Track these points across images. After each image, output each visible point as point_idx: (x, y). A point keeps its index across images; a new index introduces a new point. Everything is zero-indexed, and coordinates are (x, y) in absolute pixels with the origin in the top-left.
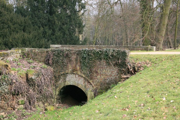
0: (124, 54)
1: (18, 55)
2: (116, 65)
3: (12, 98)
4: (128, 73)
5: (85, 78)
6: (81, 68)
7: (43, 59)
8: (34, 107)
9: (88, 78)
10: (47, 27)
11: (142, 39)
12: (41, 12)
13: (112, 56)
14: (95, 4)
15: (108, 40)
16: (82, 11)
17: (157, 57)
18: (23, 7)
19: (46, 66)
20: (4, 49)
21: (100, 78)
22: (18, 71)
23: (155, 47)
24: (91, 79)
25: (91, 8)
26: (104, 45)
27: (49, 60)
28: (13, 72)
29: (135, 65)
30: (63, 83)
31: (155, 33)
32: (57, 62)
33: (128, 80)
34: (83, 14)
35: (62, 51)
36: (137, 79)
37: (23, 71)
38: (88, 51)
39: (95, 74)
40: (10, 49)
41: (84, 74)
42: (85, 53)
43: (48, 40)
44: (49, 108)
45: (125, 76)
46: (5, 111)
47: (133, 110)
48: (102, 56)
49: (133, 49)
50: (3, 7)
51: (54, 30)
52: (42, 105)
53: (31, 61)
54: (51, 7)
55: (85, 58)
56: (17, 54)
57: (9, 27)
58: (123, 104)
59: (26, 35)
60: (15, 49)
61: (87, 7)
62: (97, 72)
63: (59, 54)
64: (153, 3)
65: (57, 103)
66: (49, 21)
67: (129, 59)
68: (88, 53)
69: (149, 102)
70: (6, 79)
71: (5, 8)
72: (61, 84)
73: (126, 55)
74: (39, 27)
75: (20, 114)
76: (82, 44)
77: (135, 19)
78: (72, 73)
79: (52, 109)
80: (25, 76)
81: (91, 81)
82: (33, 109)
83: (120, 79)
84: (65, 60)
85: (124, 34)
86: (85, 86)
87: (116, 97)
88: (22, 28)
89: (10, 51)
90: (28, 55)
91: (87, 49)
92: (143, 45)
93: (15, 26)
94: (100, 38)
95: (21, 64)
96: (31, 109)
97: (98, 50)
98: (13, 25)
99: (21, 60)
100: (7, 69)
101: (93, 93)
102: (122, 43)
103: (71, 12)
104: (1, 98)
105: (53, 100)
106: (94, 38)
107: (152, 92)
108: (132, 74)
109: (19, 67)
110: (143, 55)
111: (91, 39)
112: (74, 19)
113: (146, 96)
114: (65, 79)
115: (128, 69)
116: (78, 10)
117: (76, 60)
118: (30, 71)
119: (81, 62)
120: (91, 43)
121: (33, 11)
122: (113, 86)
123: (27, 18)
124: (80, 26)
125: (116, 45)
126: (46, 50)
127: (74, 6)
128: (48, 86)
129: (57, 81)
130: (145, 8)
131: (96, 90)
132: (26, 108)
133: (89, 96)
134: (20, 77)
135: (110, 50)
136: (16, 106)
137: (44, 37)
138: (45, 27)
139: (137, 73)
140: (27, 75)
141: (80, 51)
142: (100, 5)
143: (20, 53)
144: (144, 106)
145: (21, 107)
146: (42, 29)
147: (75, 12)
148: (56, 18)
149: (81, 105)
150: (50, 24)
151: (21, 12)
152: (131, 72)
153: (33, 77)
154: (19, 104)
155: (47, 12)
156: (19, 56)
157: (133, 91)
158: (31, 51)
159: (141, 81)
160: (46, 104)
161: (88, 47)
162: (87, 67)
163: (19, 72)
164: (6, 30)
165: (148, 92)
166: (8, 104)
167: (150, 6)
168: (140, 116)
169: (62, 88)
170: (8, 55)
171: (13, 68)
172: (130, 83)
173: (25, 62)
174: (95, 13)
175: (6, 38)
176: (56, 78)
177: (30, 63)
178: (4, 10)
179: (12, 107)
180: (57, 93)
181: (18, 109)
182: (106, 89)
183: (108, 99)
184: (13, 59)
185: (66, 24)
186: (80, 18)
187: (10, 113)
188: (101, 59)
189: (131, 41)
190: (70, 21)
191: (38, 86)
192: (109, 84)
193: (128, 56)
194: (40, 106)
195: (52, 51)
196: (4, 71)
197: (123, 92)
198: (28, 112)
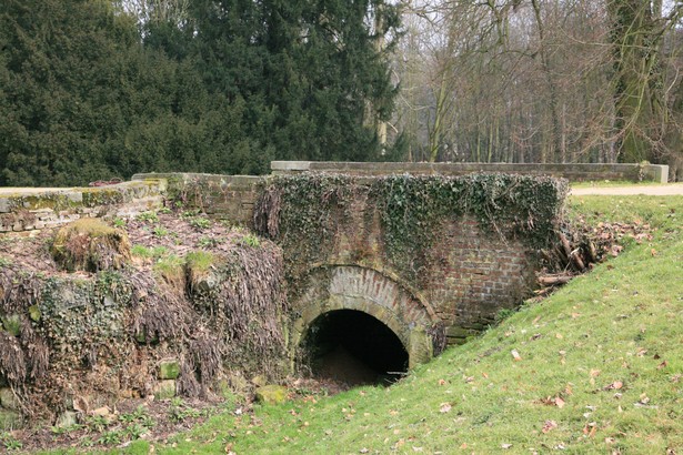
0: (548, 195)
1: (157, 200)
2: (515, 234)
3: (135, 356)
4: (563, 265)
5: (399, 285)
6: (385, 248)
7: (244, 214)
8: (215, 389)
9: (413, 285)
10: (259, 96)
11: (615, 138)
12: (239, 40)
13: (502, 200)
14: (436, 9)
15: (486, 143)
16: (388, 37)
17: (673, 205)
18: (172, 24)
19: (256, 240)
20: (107, 179)
21: (454, 285)
22: (156, 258)
23: (665, 169)
24: (423, 287)
25: (421, 25)
26: (469, 159)
27: (266, 217)
28: (137, 261)
29: (589, 236)
30: (318, 304)
31: (664, 113)
32: (296, 224)
33: (560, 294)
34: (392, 45)
35: (314, 185)
36: (596, 287)
37: (174, 257)
38: (411, 184)
39: (437, 270)
40: (127, 177)
41: (397, 268)
42: (399, 192)
43: (264, 145)
44: (266, 392)
45: (551, 279)
46: (110, 400)
47: (580, 406)
48: (465, 203)
49: (580, 176)
50: (102, 24)
51: (283, 108)
52: (241, 383)
53: (201, 220)
54: (273, 22)
55: (401, 209)
56: (152, 194)
57: (123, 97)
58: (545, 381)
59: (183, 125)
60: (143, 178)
61: (408, 20)
62: (443, 263)
63: (302, 194)
64: (658, 2)
65: (296, 376)
66: (266, 72)
67: (564, 213)
68: (412, 191)
69: (644, 376)
70: (114, 285)
71: (110, 28)
72: (313, 305)
73: (555, 200)
74: (232, 97)
75: (164, 415)
76: (388, 158)
77: (590, 62)
78: (352, 264)
79: (279, 398)
80: (179, 274)
81: (422, 296)
82: (212, 396)
83: (532, 289)
84: (327, 219)
85: (545, 120)
86: (400, 315)
87: (515, 354)
88: (169, 99)
89: (128, 183)
90: (192, 197)
91: (407, 175)
92: (620, 160)
93: (145, 93)
94: (457, 134)
95: (165, 230)
96: (202, 396)
97: (448, 179)
98: (139, 88)
99: (166, 216)
100: (117, 249)
101: (428, 340)
102: (537, 153)
103: (346, 38)
104: (98, 355)
105: (281, 363)
106: (431, 136)
107: (653, 338)
108: (576, 269)
109: (158, 243)
110: (620, 197)
111: (422, 138)
112: (359, 66)
113: (633, 353)
114: (325, 288)
115: (563, 249)
116: (372, 32)
117: (367, 217)
118: (198, 257)
119: (383, 224)
120: (421, 155)
121: (209, 36)
122: (505, 316)
123: (187, 63)
124: (382, 91)
125: (516, 159)
126: (254, 180)
127: (360, 19)
128: (262, 314)
129: (295, 295)
130: (628, 21)
131: (440, 328)
132: (184, 393)
133: (413, 352)
134: (164, 277)
135: (492, 179)
136: (148, 386)
137: (249, 132)
138: (251, 97)
139: (596, 268)
140: (188, 272)
141: (380, 184)
142: (456, 12)
143: (162, 193)
144: (623, 389)
145: (166, 388)
146: (240, 101)
147: (361, 39)
148: (290, 62)
149: (387, 385)
150: (270, 84)
151: (165, 43)
152: (575, 262)
153: (210, 280)
154: (159, 379)
155: (259, 39)
156: (159, 203)
157: (581, 333)
158: (204, 185)
159: (612, 294)
160: (256, 380)
161: (411, 168)
162: (407, 242)
163: (160, 261)
164: (113, 110)
165: (639, 338)
166: (121, 376)
167: (648, 12)
168: (611, 428)
169: (315, 322)
170: (118, 199)
171: (139, 246)
172: (571, 301)
173: (179, 224)
174: (438, 40)
175: (114, 136)
176: (294, 284)
177: (197, 228)
178: (107, 36)
179: (134, 389)
180: (298, 338)
181: (157, 396)
182: (480, 326)
183: (485, 362)
184: (139, 214)
185: (330, 82)
186: (382, 60)
187: (128, 409)
188: (459, 213)
189: (571, 146)
190: (345, 73)
191: (229, 313)
192: (488, 306)
193: (561, 201)
194: (234, 385)
195: (280, 184)
196: (107, 257)
197: (543, 335)
198: (191, 408)
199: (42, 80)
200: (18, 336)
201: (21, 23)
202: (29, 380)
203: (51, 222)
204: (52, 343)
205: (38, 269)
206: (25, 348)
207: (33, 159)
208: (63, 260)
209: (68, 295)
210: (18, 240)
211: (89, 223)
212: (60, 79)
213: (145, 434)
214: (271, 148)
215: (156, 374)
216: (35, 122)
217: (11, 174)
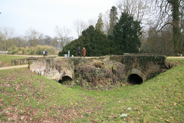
1: (108, 58)
2: (159, 64)
3: (105, 79)
4: (166, 68)
5: (142, 71)
6: (140, 65)
7: (120, 60)
8: (116, 84)
10: (122, 44)
11: (174, 50)
12: (119, 37)
13: (157, 59)
14: (147, 32)
15: (154, 51)
16: (140, 36)
17: (183, 60)
18: (111, 35)
19: (122, 64)
20: (102, 56)
21: (150, 71)
22: (108, 66)
23: (182, 54)
24: (145, 71)
25: (145, 34)
26: (152, 53)
27: (123, 61)
28: (106, 66)
29: (170, 64)
30: (130, 73)
31: (182, 46)
32: (127, 62)
33: (165, 72)
34: (141, 37)
35: (130, 56)
36: (171, 72)
37: (111, 66)
38: (144, 56)
39: (147, 69)
40: (105, 55)
41: (141, 68)
42: (142, 58)
43: (123, 51)
44: (123, 85)
45: (164, 70)
46: (102, 85)
47: (168, 89)
48: (151, 59)
49: (169, 55)
50: (102, 36)
51: (125, 46)
52: (119, 83)
53: (114, 61)
54: (124, 35)
55: (142, 60)
57: (104, 45)
58: (163, 85)
59: (112, 48)
60: (107, 56)
61: (143, 34)
62: (148, 68)
63: (128, 58)
64: (180, 30)
65: (127, 83)
66: (123, 41)
67: (166, 61)
69: (178, 85)
70: (103, 70)
73: (165, 59)
74: (118, 45)
75: (109, 87)
76: (140, 53)
77: (170, 39)
78: (135, 68)
81: (145, 72)
82: (115, 85)
83: (161, 71)
84: (131, 61)
85: (163, 47)
86: (142, 75)
87: (159, 81)
88: (110, 45)
90: (113, 58)
92: (174, 53)
94: (150, 49)
96: (114, 85)
97: (149, 56)
98: (106, 44)
101: (146, 78)
103: (134, 36)
104: (101, 79)
105: (125, 81)
106: (146, 50)
107: (180, 79)
108: (168, 69)
109: (109, 64)
110: (174, 59)
112: (136, 40)
113: (176, 81)
114: (131, 71)
115: (166, 66)
116: (138, 35)
117: (137, 61)
118: (114, 66)
119: (139, 62)
120: (145, 52)
121: (116, 37)
122: (157, 75)
123: (112, 40)
124: (139, 44)
125: (159, 53)
126: (122, 56)
127: (136, 33)
128: (122, 74)
129: (127, 72)
130: (176, 33)
131: (147, 77)
132: (112, 84)
133: (143, 80)
134: (109, 69)
135: (155, 56)
136: (107, 83)
137: (121, 49)
139: (171, 69)
140: (112, 68)
141: (139, 56)
142: (150, 32)
144: (175, 86)
145: (109, 83)
146: (120, 45)
147: (136, 36)
148: (127, 40)
149: (140, 84)
150: (124, 43)
151: (110, 38)
152: (168, 68)
153: (115, 69)
155: (122, 37)
157: (168, 78)
158: (115, 56)
159: (173, 73)
160: (121, 83)
161: (143, 54)
162: (143, 65)
164: (103, 47)
165: (177, 79)
167: (179, 32)
168: (173, 92)
169: (130, 75)
170: (104, 58)
172: (167, 73)
173: (111, 62)
174: (147, 36)
175: (103, 50)
176: (127, 70)
177: (114, 62)
179: (105, 83)
180: (127, 77)
182: (153, 77)
183: (154, 82)
184: (106, 60)
185: (132, 42)
186: (139, 39)
187: (104, 86)
188: (150, 61)
189: (167, 51)
190: (134, 41)
191: (118, 74)
192: (155, 74)
193: (166, 59)
194: (118, 83)
195: (125, 56)
196: (102, 66)
197: (163, 78)
198: (113, 86)
199: (94, 43)
200: (91, 76)
201: (92, 36)
202: (92, 81)
203: (95, 61)
204: (95, 77)
205: (93, 67)
206: (92, 77)
207: (93, 53)
208: (97, 66)
209: (97, 71)
210: (91, 64)
211: (100, 61)
212: (96, 43)
213: (107, 89)
214: (124, 52)
215: (108, 81)
216: (93, 49)
217: (90, 55)
